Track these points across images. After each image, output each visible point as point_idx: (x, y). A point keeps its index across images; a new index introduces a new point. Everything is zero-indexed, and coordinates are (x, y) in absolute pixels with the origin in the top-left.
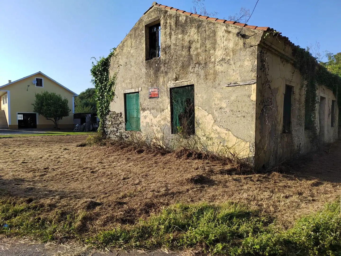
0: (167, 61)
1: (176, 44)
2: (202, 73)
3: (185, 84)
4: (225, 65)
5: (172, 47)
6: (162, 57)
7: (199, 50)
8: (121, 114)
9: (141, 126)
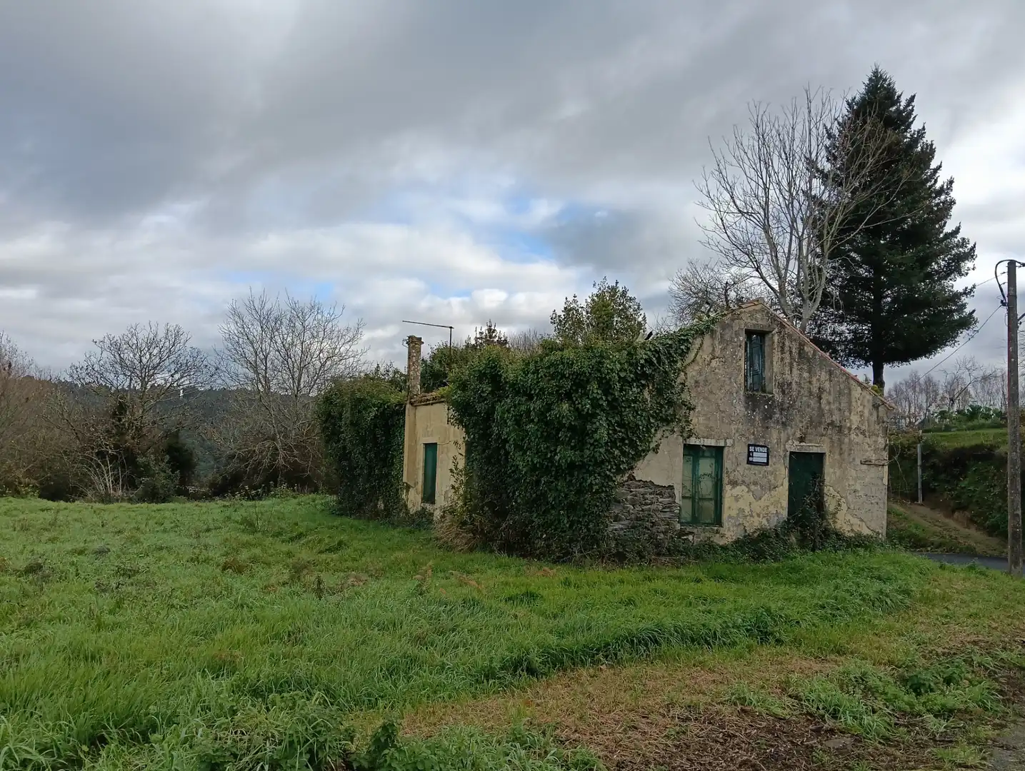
0: (786, 406)
1: (800, 384)
2: (835, 438)
3: (815, 450)
4: (861, 436)
5: (794, 386)
6: (776, 395)
7: (833, 407)
8: (671, 487)
9: (725, 516)
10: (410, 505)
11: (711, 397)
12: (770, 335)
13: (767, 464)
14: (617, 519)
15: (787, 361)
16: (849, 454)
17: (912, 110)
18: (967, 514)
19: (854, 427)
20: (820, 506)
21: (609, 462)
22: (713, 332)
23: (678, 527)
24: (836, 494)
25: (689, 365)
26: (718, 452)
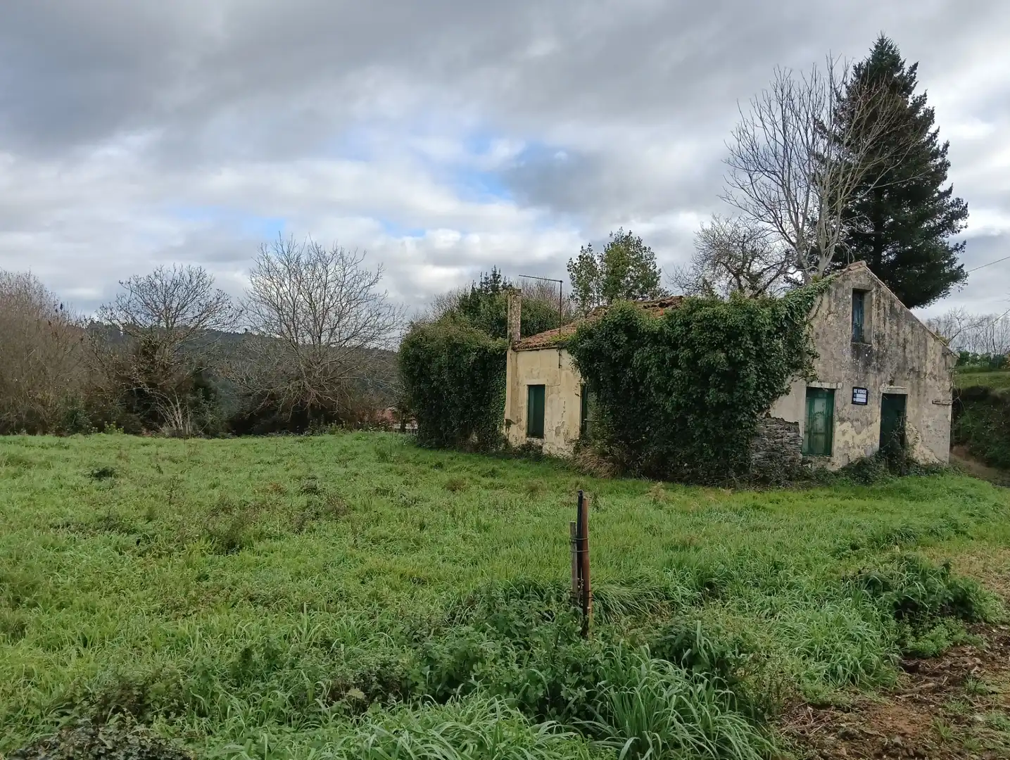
0: (881, 354)
1: (891, 335)
2: (915, 381)
3: (901, 392)
4: (933, 380)
5: (887, 338)
6: (874, 345)
7: (913, 355)
8: (797, 423)
9: (835, 448)
10: (511, 440)
11: (827, 346)
12: (869, 294)
13: (866, 404)
14: (757, 450)
15: (882, 316)
16: (925, 395)
17: (915, 77)
18: (965, 447)
19: (928, 372)
20: (902, 438)
21: (754, 402)
22: (829, 291)
23: (801, 456)
24: (914, 429)
25: (812, 319)
26: (831, 393)
